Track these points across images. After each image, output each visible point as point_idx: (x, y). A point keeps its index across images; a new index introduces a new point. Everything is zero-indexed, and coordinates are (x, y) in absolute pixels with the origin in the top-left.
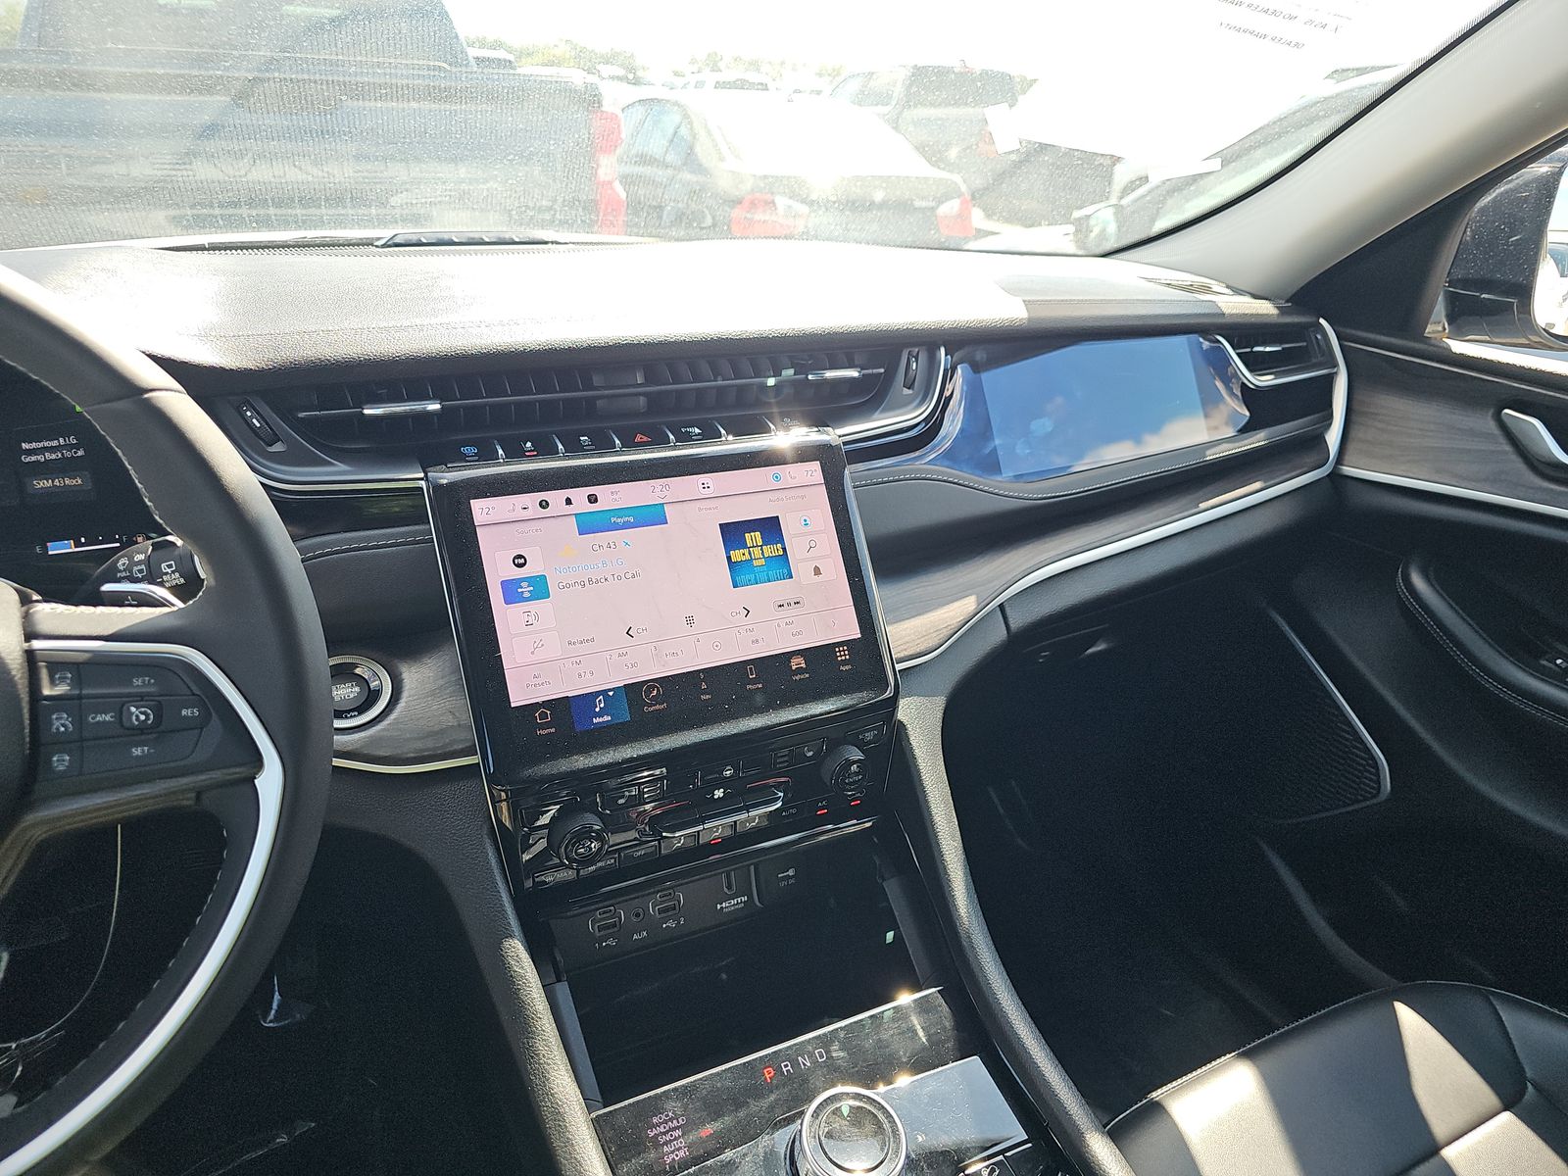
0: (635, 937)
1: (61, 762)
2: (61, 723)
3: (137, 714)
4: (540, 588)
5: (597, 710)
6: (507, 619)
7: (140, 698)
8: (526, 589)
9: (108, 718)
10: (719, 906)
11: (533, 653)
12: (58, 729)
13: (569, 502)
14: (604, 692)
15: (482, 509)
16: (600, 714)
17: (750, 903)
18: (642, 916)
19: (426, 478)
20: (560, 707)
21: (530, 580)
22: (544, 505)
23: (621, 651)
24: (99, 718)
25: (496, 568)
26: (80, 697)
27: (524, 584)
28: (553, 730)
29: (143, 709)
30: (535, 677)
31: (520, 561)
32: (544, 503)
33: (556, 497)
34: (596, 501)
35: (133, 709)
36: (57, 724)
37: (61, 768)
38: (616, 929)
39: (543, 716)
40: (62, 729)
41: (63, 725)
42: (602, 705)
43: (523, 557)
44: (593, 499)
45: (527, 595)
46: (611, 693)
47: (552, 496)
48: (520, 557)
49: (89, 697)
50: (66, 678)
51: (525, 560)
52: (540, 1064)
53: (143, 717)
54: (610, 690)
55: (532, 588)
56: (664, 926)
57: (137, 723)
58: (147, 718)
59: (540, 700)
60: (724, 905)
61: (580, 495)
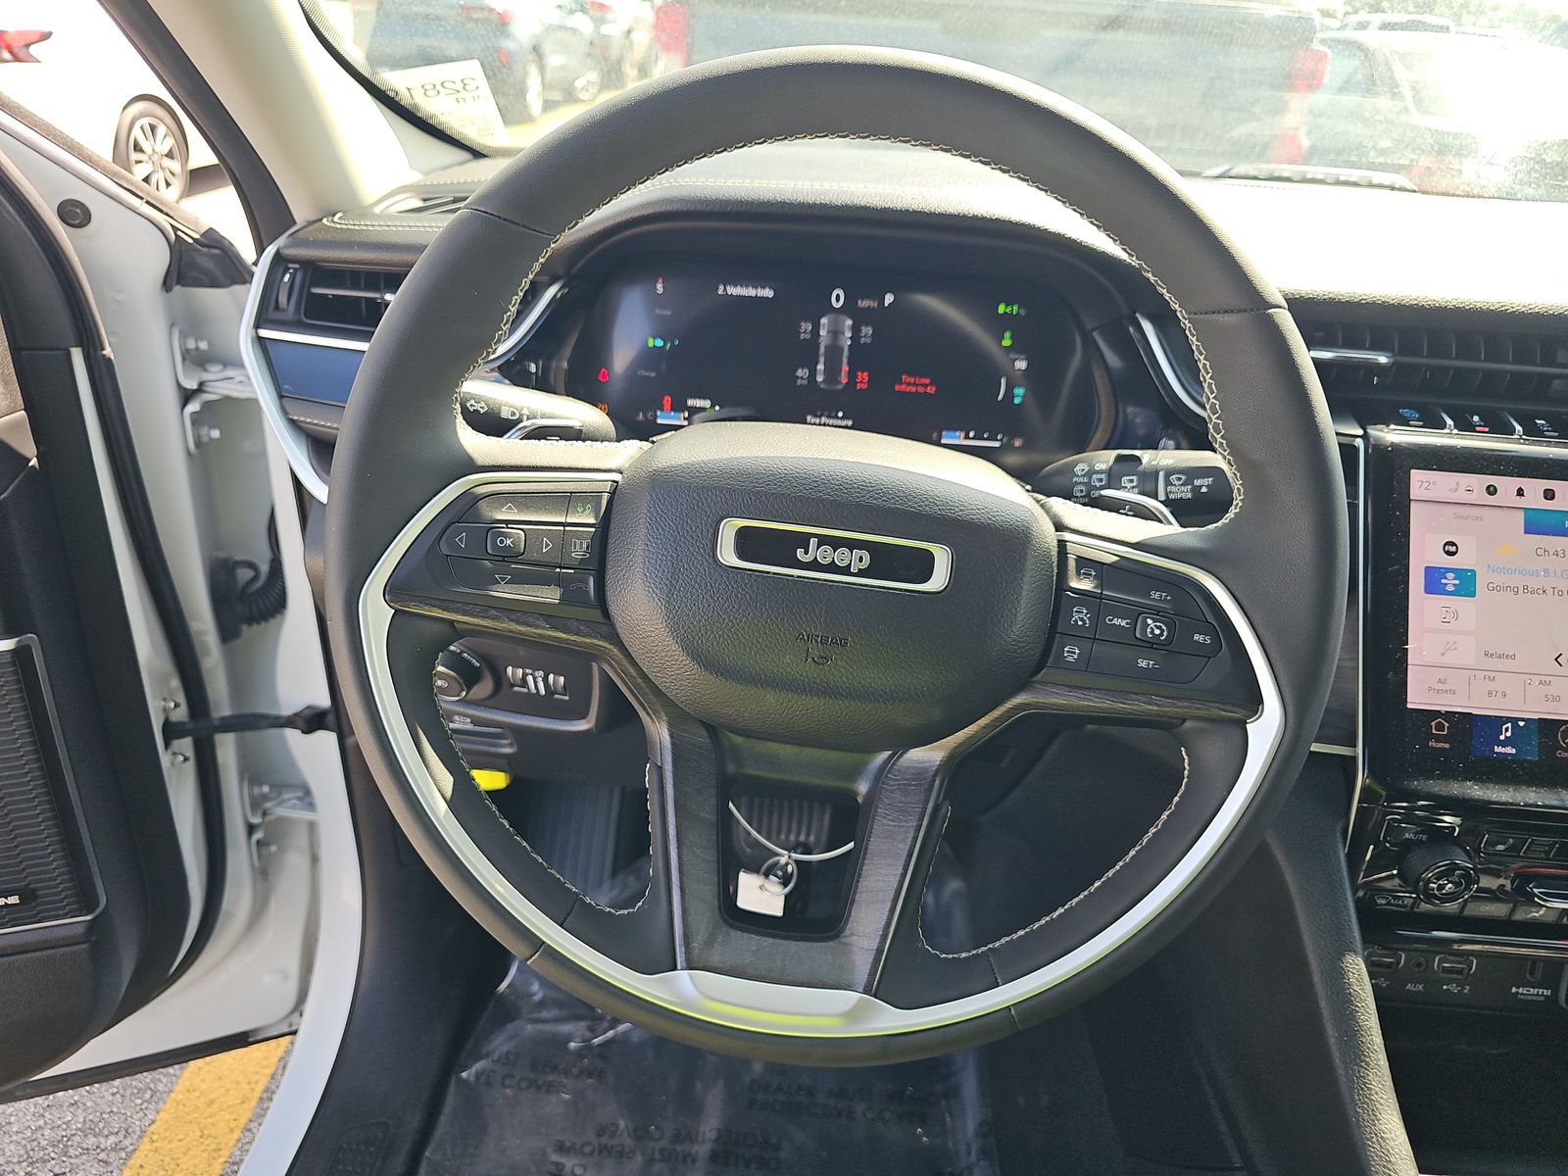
0: (1409, 987)
1: (1072, 653)
2: (1080, 616)
3: (1153, 627)
4: (1466, 584)
5: (1502, 737)
6: (1423, 610)
7: (1157, 613)
8: (1450, 582)
9: (1123, 623)
10: (1514, 990)
11: (1443, 654)
12: (1076, 621)
13: (1520, 492)
14: (1514, 721)
15: (1422, 483)
16: (1504, 744)
17: (1553, 999)
18: (1422, 969)
19: (1365, 437)
20: (1463, 723)
21: (1459, 573)
22: (1492, 490)
23: (1543, 678)
24: (1115, 621)
25: (1424, 551)
26: (1100, 597)
27: (1451, 575)
28: (1447, 746)
29: (1158, 624)
30: (1440, 681)
31: (1450, 548)
32: (1492, 489)
33: (1507, 485)
34: (1553, 498)
35: (1149, 621)
36: (1076, 616)
37: (1070, 659)
38: (1390, 970)
39: (1440, 727)
40: (1080, 623)
41: (1082, 619)
42: (1509, 734)
43: (1456, 545)
44: (1549, 495)
45: (1450, 588)
46: (1521, 724)
47: (1501, 482)
48: (1453, 544)
49: (1109, 598)
50: (1091, 575)
51: (1457, 548)
52: (1370, 1100)
53: (1157, 632)
54: (1523, 720)
55: (1457, 582)
56: (1445, 987)
57: (1150, 636)
58: (1162, 634)
59: (1443, 709)
60: (1521, 990)
61: (1535, 487)
